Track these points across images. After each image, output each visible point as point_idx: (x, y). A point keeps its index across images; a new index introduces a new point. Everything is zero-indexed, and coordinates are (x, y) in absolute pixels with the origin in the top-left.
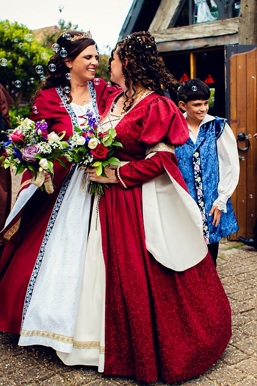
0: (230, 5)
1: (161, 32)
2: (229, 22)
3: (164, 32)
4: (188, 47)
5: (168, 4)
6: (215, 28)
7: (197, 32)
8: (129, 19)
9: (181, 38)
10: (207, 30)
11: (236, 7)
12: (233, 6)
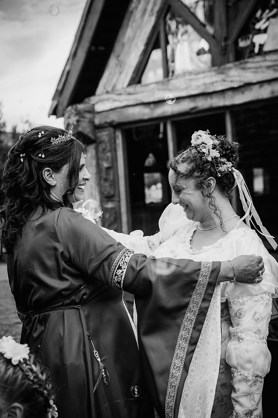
0: (230, 42)
1: (118, 92)
2: (230, 68)
3: (122, 91)
4: (164, 113)
5: (126, 48)
6: (208, 81)
7: (177, 89)
8: (66, 75)
9: (151, 99)
10: (194, 84)
11: (242, 44)
12: (236, 43)
